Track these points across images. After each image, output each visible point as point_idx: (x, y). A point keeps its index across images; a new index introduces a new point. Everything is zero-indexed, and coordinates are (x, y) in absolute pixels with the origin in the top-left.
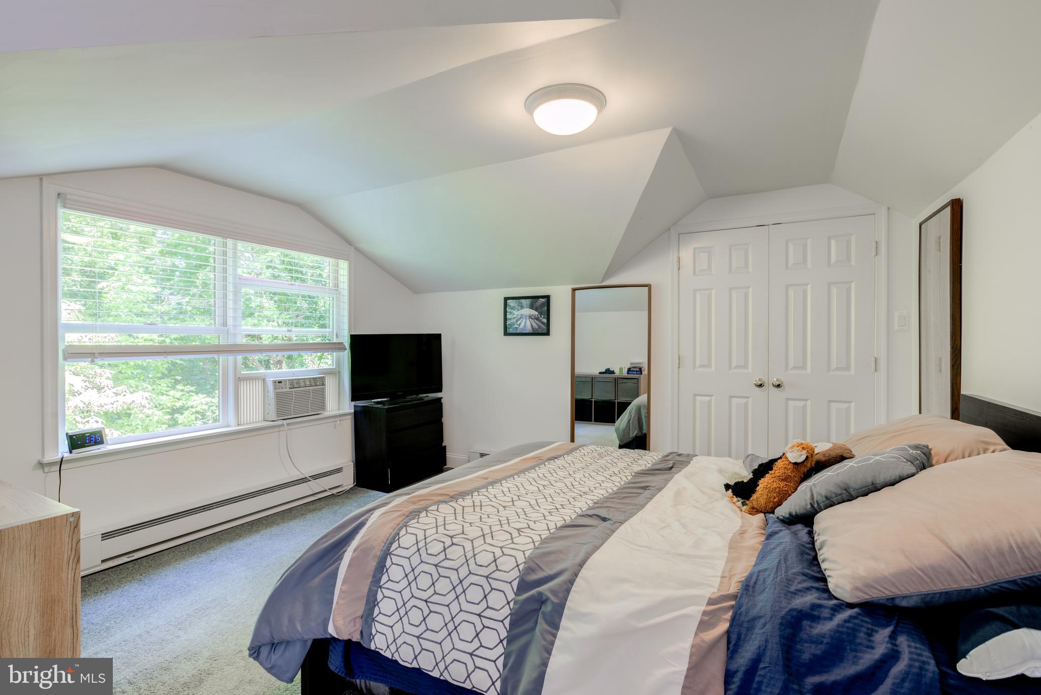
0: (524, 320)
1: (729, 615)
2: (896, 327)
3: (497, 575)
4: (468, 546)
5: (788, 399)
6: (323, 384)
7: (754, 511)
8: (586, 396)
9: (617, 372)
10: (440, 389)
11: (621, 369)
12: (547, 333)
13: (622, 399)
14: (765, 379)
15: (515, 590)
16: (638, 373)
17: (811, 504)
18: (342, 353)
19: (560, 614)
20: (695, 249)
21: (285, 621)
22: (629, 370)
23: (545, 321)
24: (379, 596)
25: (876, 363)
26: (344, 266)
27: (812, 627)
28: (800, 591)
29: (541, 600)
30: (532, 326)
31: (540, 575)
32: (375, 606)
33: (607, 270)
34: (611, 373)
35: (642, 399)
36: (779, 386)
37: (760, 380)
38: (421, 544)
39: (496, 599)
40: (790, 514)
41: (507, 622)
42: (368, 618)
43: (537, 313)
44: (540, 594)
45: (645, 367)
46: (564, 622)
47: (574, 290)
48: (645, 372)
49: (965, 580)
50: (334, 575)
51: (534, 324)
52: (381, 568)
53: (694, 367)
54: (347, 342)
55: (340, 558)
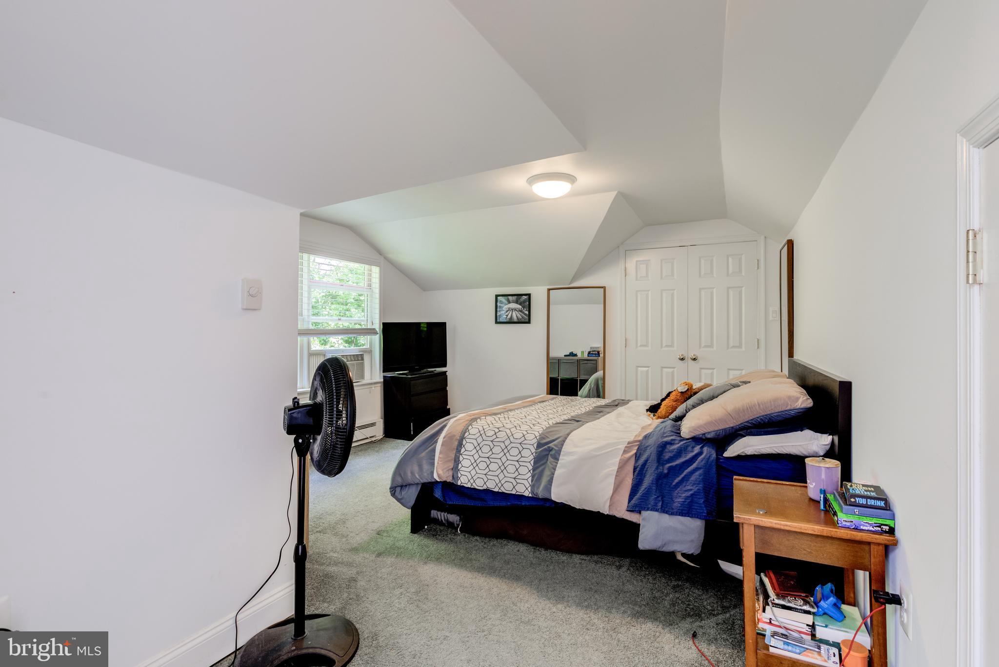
0: (511, 312)
1: (636, 448)
2: (771, 318)
3: (525, 442)
4: (508, 431)
5: (701, 369)
6: (362, 359)
7: (659, 417)
8: (555, 375)
9: (579, 355)
10: (445, 366)
11: (583, 352)
12: (529, 322)
13: (583, 377)
14: (685, 355)
15: (535, 448)
16: (596, 355)
17: (686, 410)
18: (374, 336)
19: (559, 455)
20: (637, 261)
21: (409, 474)
22: (589, 353)
23: (527, 312)
24: (461, 459)
25: (758, 343)
26: (376, 270)
27: (670, 447)
28: (668, 436)
29: (550, 449)
30: (517, 316)
31: (548, 440)
32: (459, 464)
33: (575, 274)
34: (574, 356)
35: (599, 374)
36: (694, 359)
37: (682, 355)
38: (482, 432)
39: (526, 453)
40: (676, 417)
41: (532, 462)
42: (455, 469)
43: (521, 307)
44: (549, 447)
45: (602, 350)
46: (561, 457)
47: (549, 290)
48: (601, 355)
49: (731, 423)
50: (434, 450)
51: (519, 315)
52: (460, 445)
53: (637, 347)
54: (378, 327)
55: (436, 442)
